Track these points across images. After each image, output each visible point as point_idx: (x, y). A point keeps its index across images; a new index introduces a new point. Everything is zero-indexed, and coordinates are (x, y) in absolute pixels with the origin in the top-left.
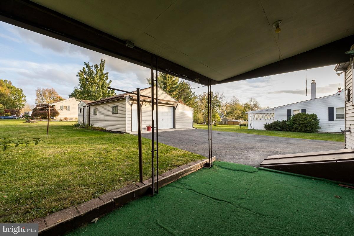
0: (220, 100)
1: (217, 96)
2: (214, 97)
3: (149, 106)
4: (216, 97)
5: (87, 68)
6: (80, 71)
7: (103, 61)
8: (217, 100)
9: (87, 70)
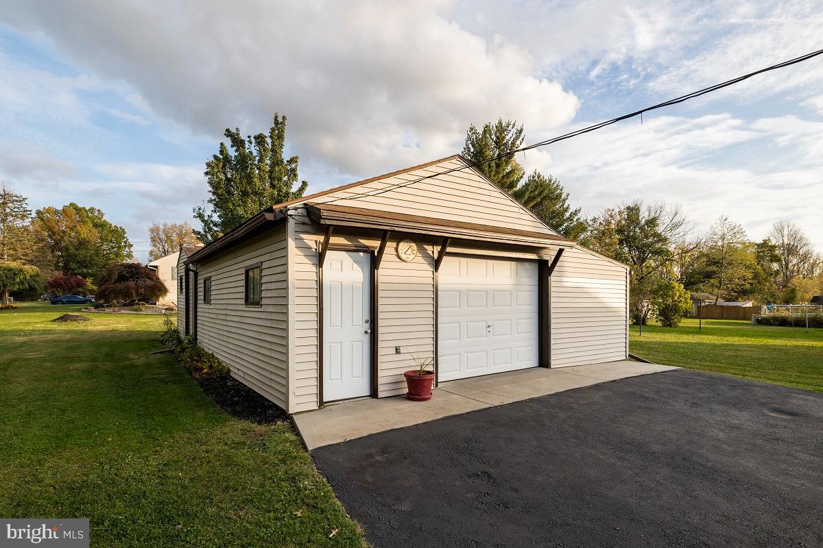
0: (668, 235)
1: (654, 219)
2: (643, 222)
3: (421, 260)
4: (652, 222)
5: (235, 148)
6: (215, 157)
7: (280, 120)
8: (656, 235)
9: (232, 152)
